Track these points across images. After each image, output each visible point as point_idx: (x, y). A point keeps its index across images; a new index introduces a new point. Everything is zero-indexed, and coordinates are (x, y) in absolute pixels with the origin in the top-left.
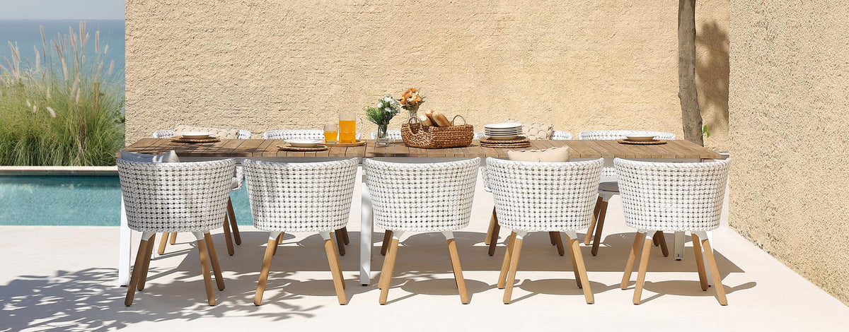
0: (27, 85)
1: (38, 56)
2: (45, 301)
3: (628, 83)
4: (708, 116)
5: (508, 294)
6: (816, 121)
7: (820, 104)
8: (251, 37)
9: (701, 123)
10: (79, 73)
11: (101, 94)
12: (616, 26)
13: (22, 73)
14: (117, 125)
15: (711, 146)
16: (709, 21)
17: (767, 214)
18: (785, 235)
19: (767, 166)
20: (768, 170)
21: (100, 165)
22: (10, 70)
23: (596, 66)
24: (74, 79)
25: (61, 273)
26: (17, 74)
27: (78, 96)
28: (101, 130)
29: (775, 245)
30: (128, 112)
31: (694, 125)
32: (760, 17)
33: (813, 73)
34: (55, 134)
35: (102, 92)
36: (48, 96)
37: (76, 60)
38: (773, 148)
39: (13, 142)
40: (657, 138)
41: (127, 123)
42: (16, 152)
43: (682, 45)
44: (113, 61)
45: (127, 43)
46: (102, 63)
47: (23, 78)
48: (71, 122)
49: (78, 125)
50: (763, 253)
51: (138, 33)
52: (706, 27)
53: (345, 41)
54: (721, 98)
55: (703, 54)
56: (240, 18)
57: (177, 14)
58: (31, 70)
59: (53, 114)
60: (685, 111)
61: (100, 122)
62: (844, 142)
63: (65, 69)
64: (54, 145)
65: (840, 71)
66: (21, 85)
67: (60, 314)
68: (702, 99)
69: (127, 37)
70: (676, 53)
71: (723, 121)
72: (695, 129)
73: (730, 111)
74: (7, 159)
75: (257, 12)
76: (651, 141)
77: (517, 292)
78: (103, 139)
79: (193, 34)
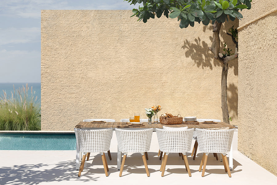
0: (9, 104)
1: (12, 95)
2: (11, 175)
3: (205, 103)
4: (231, 114)
5: (163, 174)
6: (266, 116)
7: (267, 110)
8: (82, 88)
9: (229, 116)
10: (26, 100)
11: (33, 107)
12: (201, 85)
13: (7, 100)
14: (38, 117)
15: (232, 124)
16: (231, 83)
17: (250, 146)
18: (256, 153)
19: (250, 131)
20: (251, 132)
21: (33, 130)
22: (3, 100)
23: (195, 98)
24: (24, 102)
25: (15, 166)
26: (6, 101)
27: (25, 108)
28: (33, 119)
29: (253, 156)
30: (42, 113)
31: (226, 117)
32: (248, 82)
33: (266, 100)
34: (18, 120)
35: (33, 106)
36: (16, 108)
37: (25, 96)
38: (252, 125)
39: (4, 123)
40: (215, 122)
41: (41, 116)
42: (5, 126)
43: (222, 91)
44: (37, 97)
45: (42, 90)
46: (33, 97)
47: (8, 102)
48: (23, 116)
49: (25, 117)
50: (249, 159)
51: (45, 87)
52: (230, 85)
53: (112, 90)
54: (235, 108)
55: (229, 94)
56: (78, 82)
57: (58, 81)
58: (10, 99)
59: (17, 114)
60: (223, 113)
61: (33, 116)
62: (275, 123)
63: (21, 99)
64: (18, 124)
65: (274, 100)
66: (7, 104)
67: (17, 180)
68: (229, 109)
69: (41, 88)
70: (220, 94)
71: (236, 116)
72: (227, 119)
73: (238, 113)
74: (2, 128)
75: (84, 80)
76: (212, 123)
77: (166, 173)
78: (34, 122)
79: (63, 87)
